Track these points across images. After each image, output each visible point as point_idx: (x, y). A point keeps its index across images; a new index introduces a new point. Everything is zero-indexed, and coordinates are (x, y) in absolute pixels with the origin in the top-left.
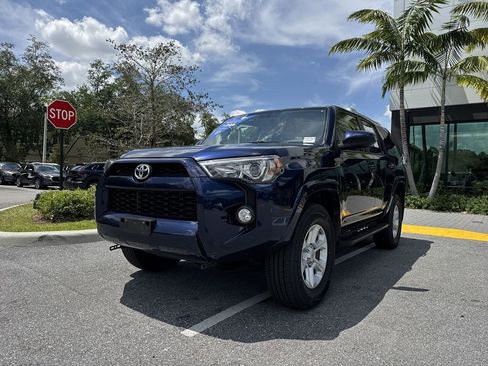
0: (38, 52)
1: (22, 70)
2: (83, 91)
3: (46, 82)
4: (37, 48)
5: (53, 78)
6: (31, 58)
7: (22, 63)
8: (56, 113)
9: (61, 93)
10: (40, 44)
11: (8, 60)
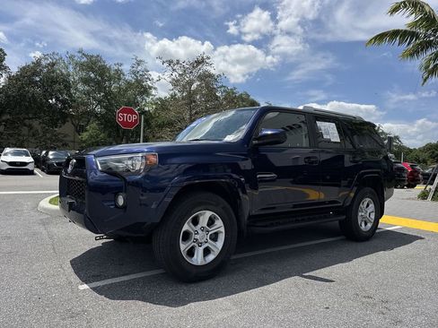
0: (139, 68)
1: (129, 83)
2: (173, 96)
3: (145, 91)
4: (139, 65)
5: (150, 88)
6: (134, 73)
7: (129, 77)
8: (123, 116)
9: (157, 99)
10: (141, 61)
11: (119, 76)
